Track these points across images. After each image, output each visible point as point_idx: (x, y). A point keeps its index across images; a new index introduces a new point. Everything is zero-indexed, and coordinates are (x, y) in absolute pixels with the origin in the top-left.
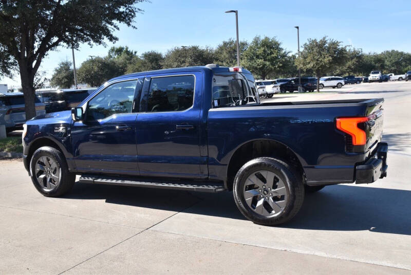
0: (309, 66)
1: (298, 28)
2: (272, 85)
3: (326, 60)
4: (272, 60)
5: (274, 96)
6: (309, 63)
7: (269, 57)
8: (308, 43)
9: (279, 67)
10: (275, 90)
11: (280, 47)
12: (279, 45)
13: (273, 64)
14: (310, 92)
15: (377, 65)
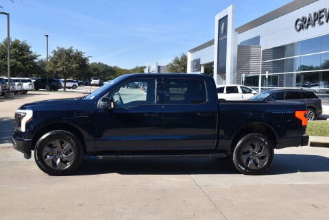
0: (58, 70)
1: (47, 36)
2: (29, 83)
3: (74, 66)
4: (23, 61)
5: (28, 92)
6: (59, 67)
7: (20, 58)
8: (57, 50)
9: (30, 67)
10: (30, 87)
11: (30, 50)
12: (29, 48)
13: (24, 65)
14: (54, 91)
15: (95, 73)
